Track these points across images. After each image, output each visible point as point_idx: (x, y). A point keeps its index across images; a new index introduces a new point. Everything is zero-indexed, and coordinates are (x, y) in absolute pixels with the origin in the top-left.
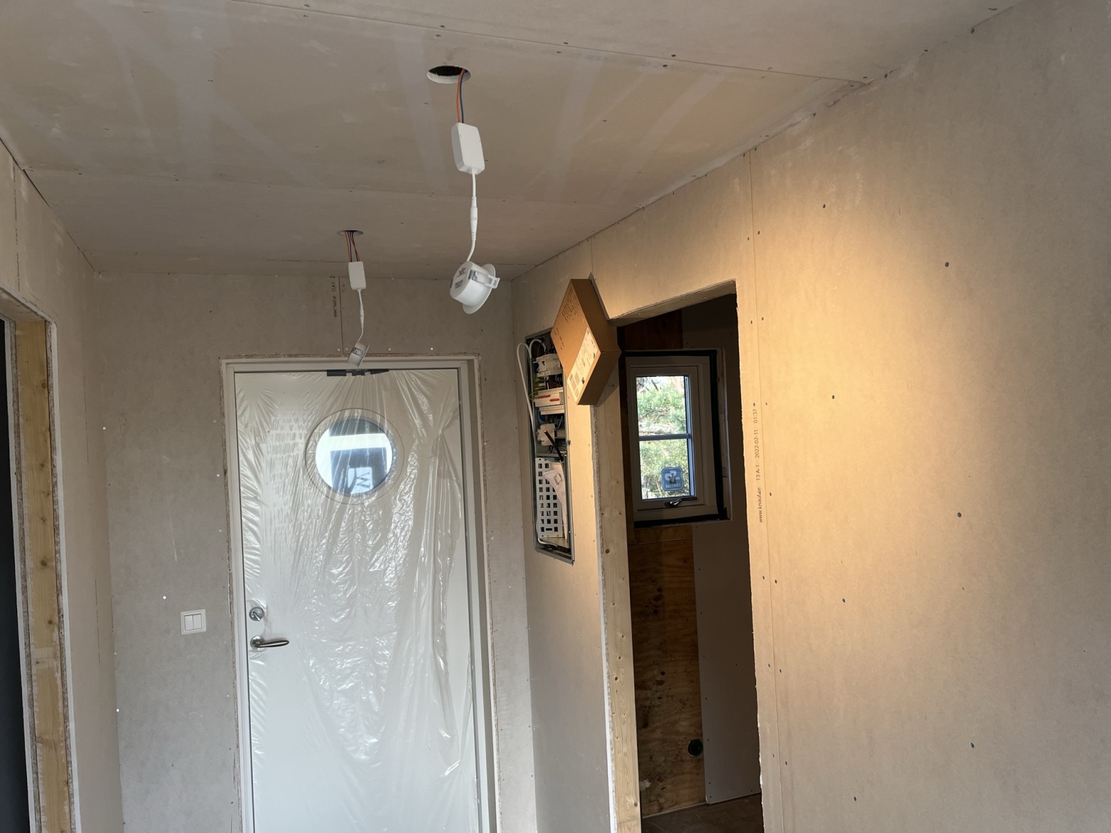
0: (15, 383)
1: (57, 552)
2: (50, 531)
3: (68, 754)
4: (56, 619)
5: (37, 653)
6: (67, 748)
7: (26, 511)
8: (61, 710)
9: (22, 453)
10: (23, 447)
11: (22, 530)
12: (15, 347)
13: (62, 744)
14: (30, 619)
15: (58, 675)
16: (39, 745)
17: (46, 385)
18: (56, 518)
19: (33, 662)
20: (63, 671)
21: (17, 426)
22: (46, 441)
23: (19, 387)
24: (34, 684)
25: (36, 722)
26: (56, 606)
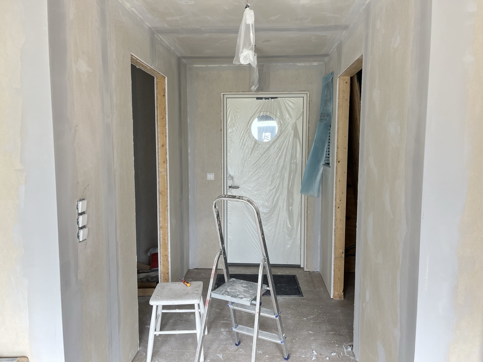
0: (157, 95)
1: (166, 143)
2: (164, 136)
3: (167, 198)
4: (166, 162)
5: (161, 170)
6: (167, 197)
7: (159, 131)
8: (166, 186)
9: (158, 115)
10: (158, 113)
11: (158, 136)
12: (157, 84)
13: (166, 195)
14: (159, 160)
15: (166, 177)
16: (160, 195)
17: (164, 95)
18: (166, 133)
19: (160, 172)
20: (167, 176)
21: (157, 107)
22: (164, 111)
23: (158, 96)
24: (160, 178)
25: (160, 188)
26: (165, 157)
